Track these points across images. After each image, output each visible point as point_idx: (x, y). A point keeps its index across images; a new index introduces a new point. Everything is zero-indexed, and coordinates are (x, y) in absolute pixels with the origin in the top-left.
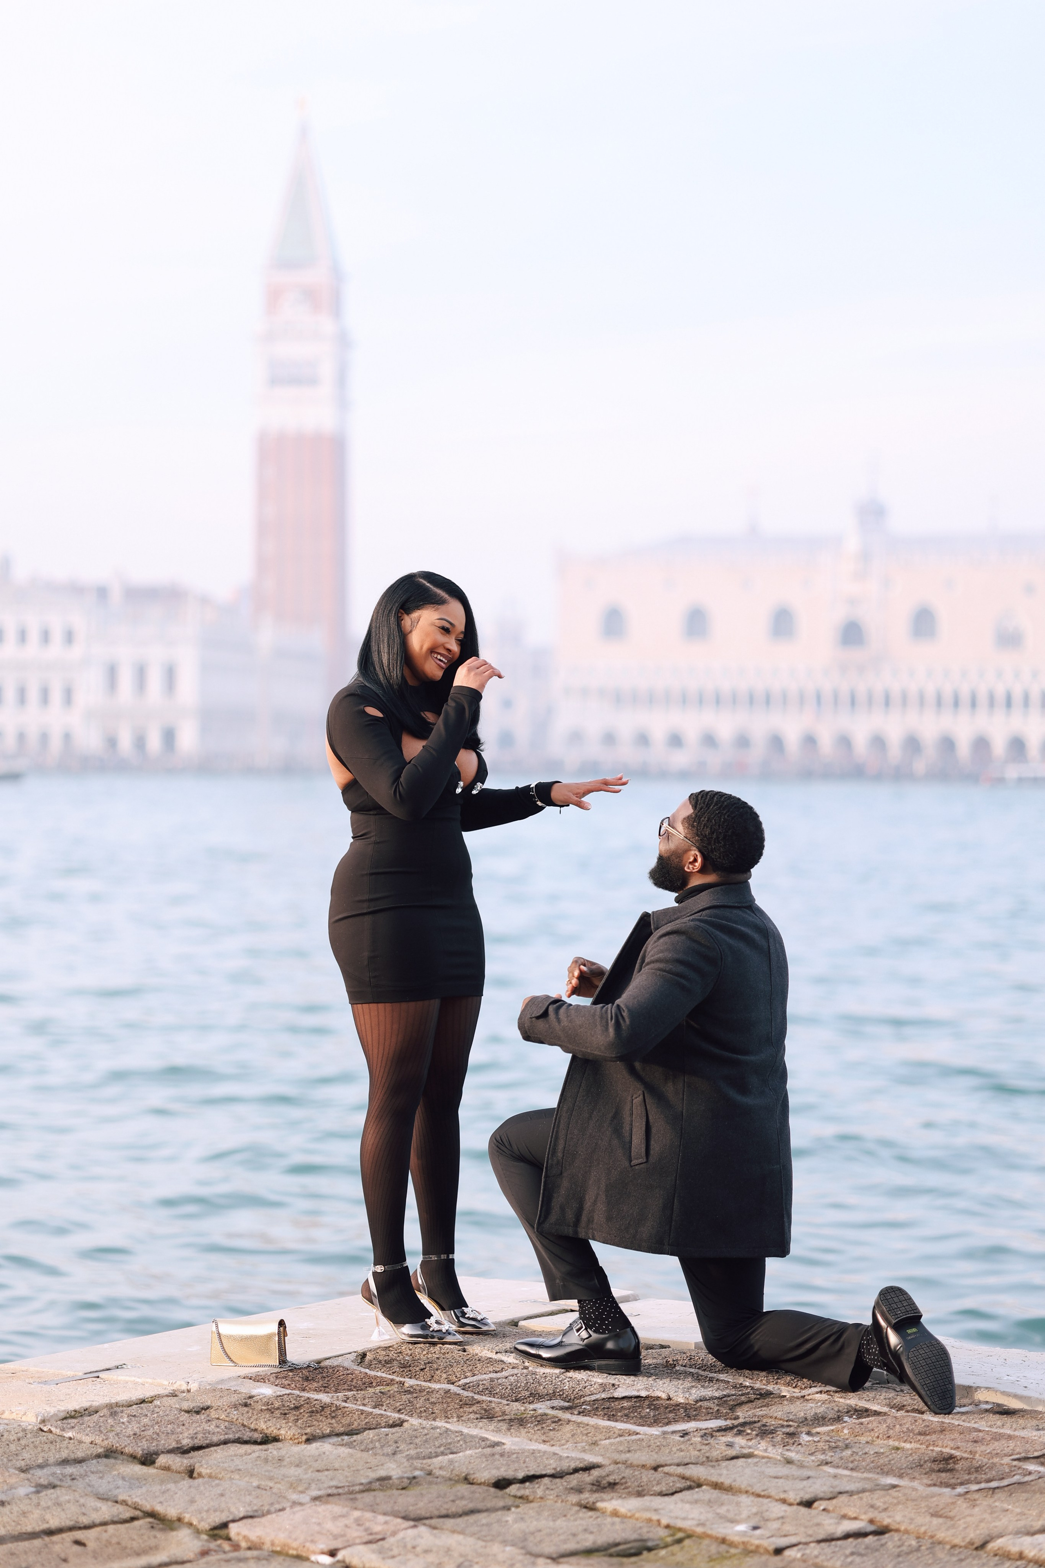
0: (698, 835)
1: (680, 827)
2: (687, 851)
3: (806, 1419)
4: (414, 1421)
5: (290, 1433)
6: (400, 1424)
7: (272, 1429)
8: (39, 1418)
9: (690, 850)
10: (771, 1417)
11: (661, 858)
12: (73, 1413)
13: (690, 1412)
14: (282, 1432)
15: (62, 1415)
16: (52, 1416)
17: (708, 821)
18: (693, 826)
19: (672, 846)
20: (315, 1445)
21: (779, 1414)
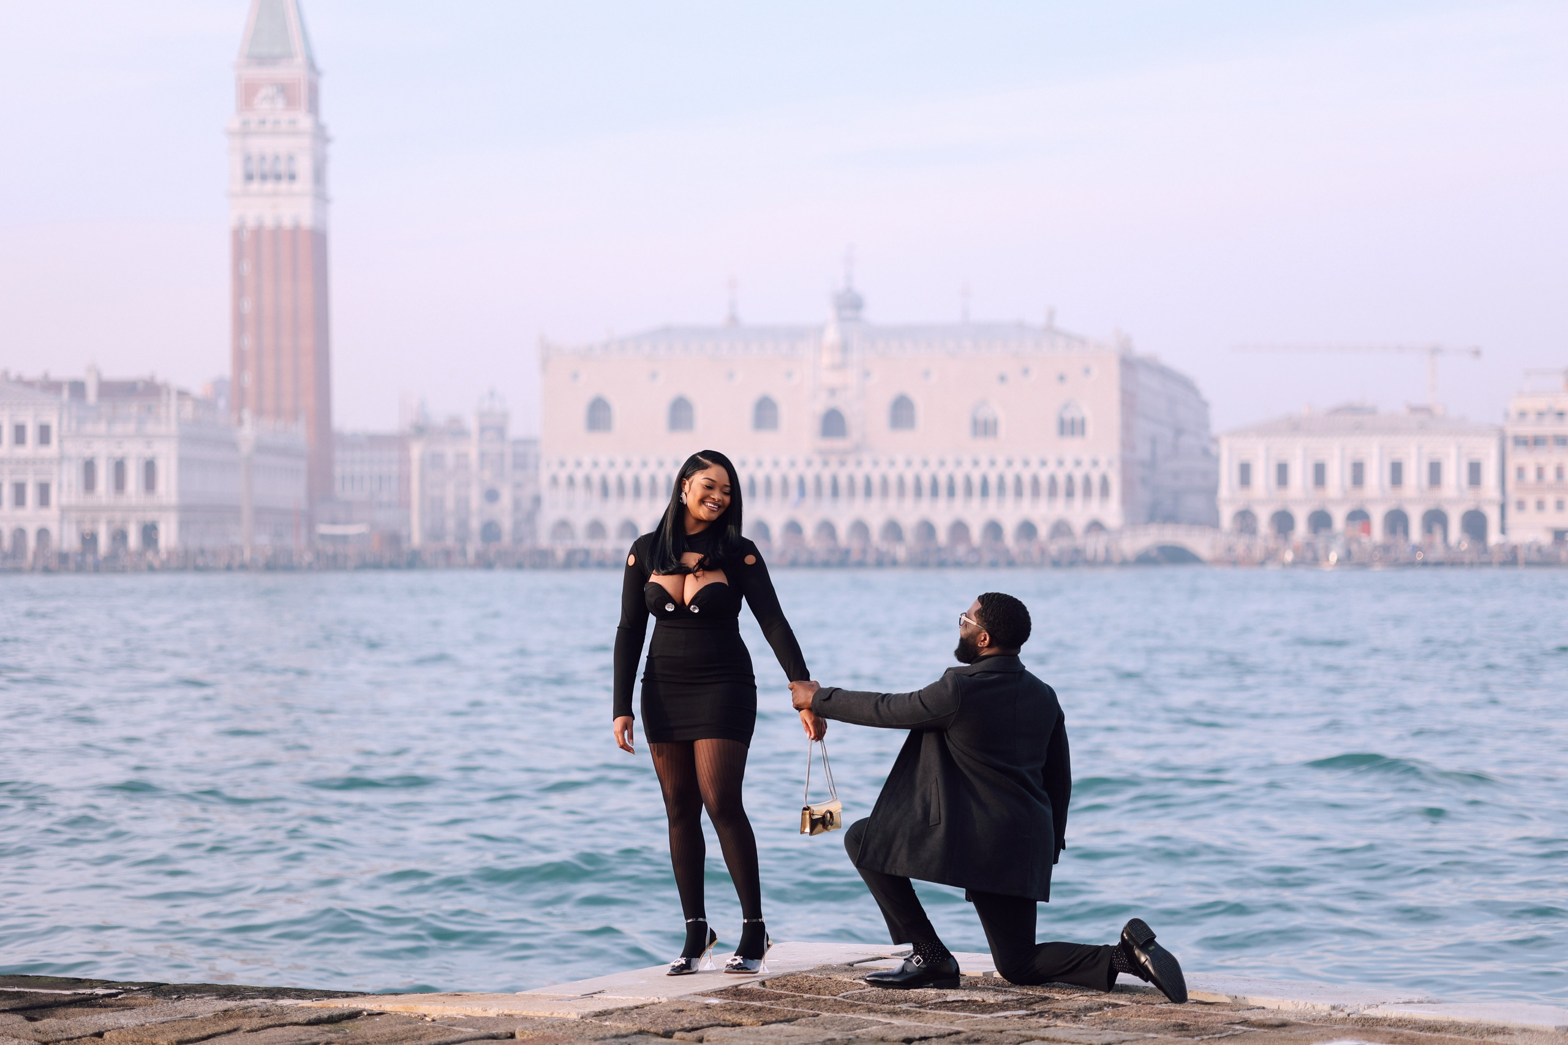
0: (986, 621)
1: (974, 618)
2: (979, 633)
3: (1080, 1009)
4: (825, 1014)
5: (750, 1021)
6: (818, 1015)
7: (737, 1019)
8: (580, 1016)
9: (982, 632)
10: (1057, 1009)
11: (962, 640)
12: (598, 1013)
13: (1003, 1006)
14: (744, 1020)
15: (592, 1014)
16: (587, 1015)
17: (992, 611)
18: (982, 616)
19: (969, 631)
20: (766, 1026)
21: (1062, 1007)
